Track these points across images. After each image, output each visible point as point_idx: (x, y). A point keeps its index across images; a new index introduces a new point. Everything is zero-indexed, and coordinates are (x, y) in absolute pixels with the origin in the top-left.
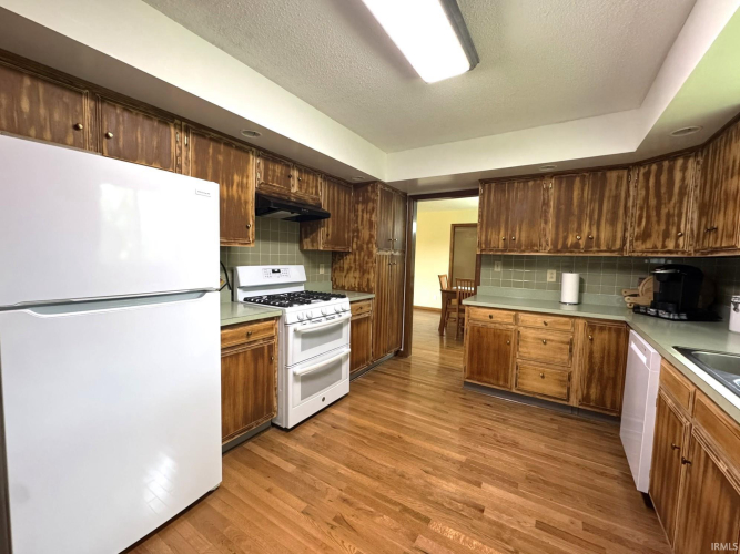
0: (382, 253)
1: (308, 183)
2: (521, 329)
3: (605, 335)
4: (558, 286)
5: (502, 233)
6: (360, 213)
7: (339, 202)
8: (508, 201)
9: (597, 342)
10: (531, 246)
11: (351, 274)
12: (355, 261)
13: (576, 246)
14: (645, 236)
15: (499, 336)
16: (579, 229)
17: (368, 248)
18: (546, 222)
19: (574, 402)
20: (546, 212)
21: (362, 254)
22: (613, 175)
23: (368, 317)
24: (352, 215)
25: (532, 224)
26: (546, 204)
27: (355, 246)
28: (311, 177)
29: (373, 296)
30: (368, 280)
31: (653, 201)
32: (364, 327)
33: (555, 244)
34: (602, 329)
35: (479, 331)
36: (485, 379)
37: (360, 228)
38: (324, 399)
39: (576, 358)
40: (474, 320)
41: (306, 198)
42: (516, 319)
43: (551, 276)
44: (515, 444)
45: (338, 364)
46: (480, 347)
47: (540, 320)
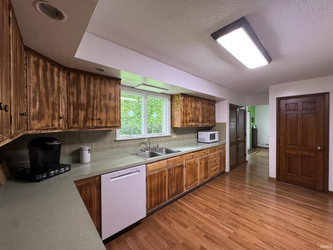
14: (40, 116)
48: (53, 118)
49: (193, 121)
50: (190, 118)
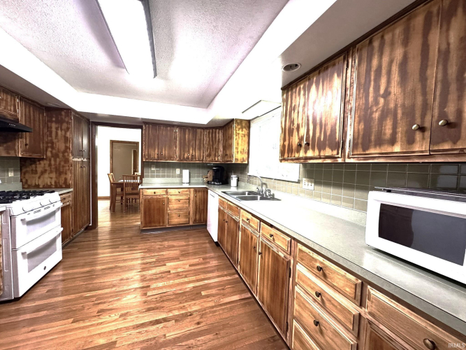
0: (76, 159)
1: (6, 101)
2: (169, 196)
3: (200, 194)
4: (181, 176)
5: (156, 151)
6: (54, 130)
7: (34, 120)
8: (158, 136)
9: (198, 197)
10: (170, 158)
11: (46, 175)
12: (50, 165)
13: (188, 158)
14: (209, 155)
15: (159, 202)
16: (189, 152)
17: (64, 156)
18: (176, 147)
19: (191, 223)
20: (176, 143)
21: (58, 160)
22: (199, 131)
23: (69, 205)
24: (46, 130)
25: (170, 148)
26: (176, 139)
27: (49, 154)
28: (9, 97)
29: (72, 190)
30: (66, 179)
31: (211, 143)
32: (66, 212)
33: (180, 157)
34: (199, 191)
35: (149, 201)
36: (153, 224)
37: (55, 141)
38: (45, 268)
39: (191, 206)
40: (146, 196)
41: (5, 113)
42: (167, 192)
43: (178, 171)
44: (174, 246)
45: (54, 241)
46: (149, 210)
47: (177, 191)
48: (215, 156)
49: (308, 144)
50: (301, 139)
